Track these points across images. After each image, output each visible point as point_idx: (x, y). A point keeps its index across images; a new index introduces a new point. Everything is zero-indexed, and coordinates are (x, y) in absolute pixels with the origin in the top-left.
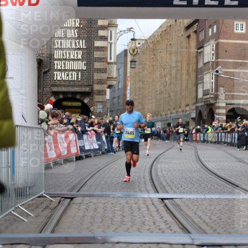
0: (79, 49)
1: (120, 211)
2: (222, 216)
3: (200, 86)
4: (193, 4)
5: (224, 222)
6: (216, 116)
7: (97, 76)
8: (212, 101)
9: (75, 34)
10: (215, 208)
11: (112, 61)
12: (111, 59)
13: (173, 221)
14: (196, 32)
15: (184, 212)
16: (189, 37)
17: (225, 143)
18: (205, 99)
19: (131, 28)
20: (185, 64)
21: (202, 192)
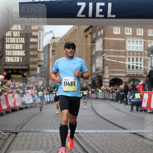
0: (21, 43)
1: (46, 140)
2: (108, 143)
3: (94, 66)
4: (89, 17)
5: (108, 146)
6: (104, 83)
7: (31, 60)
8: (101, 75)
9: (18, 34)
10: (103, 138)
11: (41, 50)
12: (40, 49)
13: (79, 147)
14: (91, 33)
15: (85, 141)
16: (86, 36)
17: (109, 99)
18: (97, 73)
19: (52, 31)
20: (84, 52)
21: (95, 129)
